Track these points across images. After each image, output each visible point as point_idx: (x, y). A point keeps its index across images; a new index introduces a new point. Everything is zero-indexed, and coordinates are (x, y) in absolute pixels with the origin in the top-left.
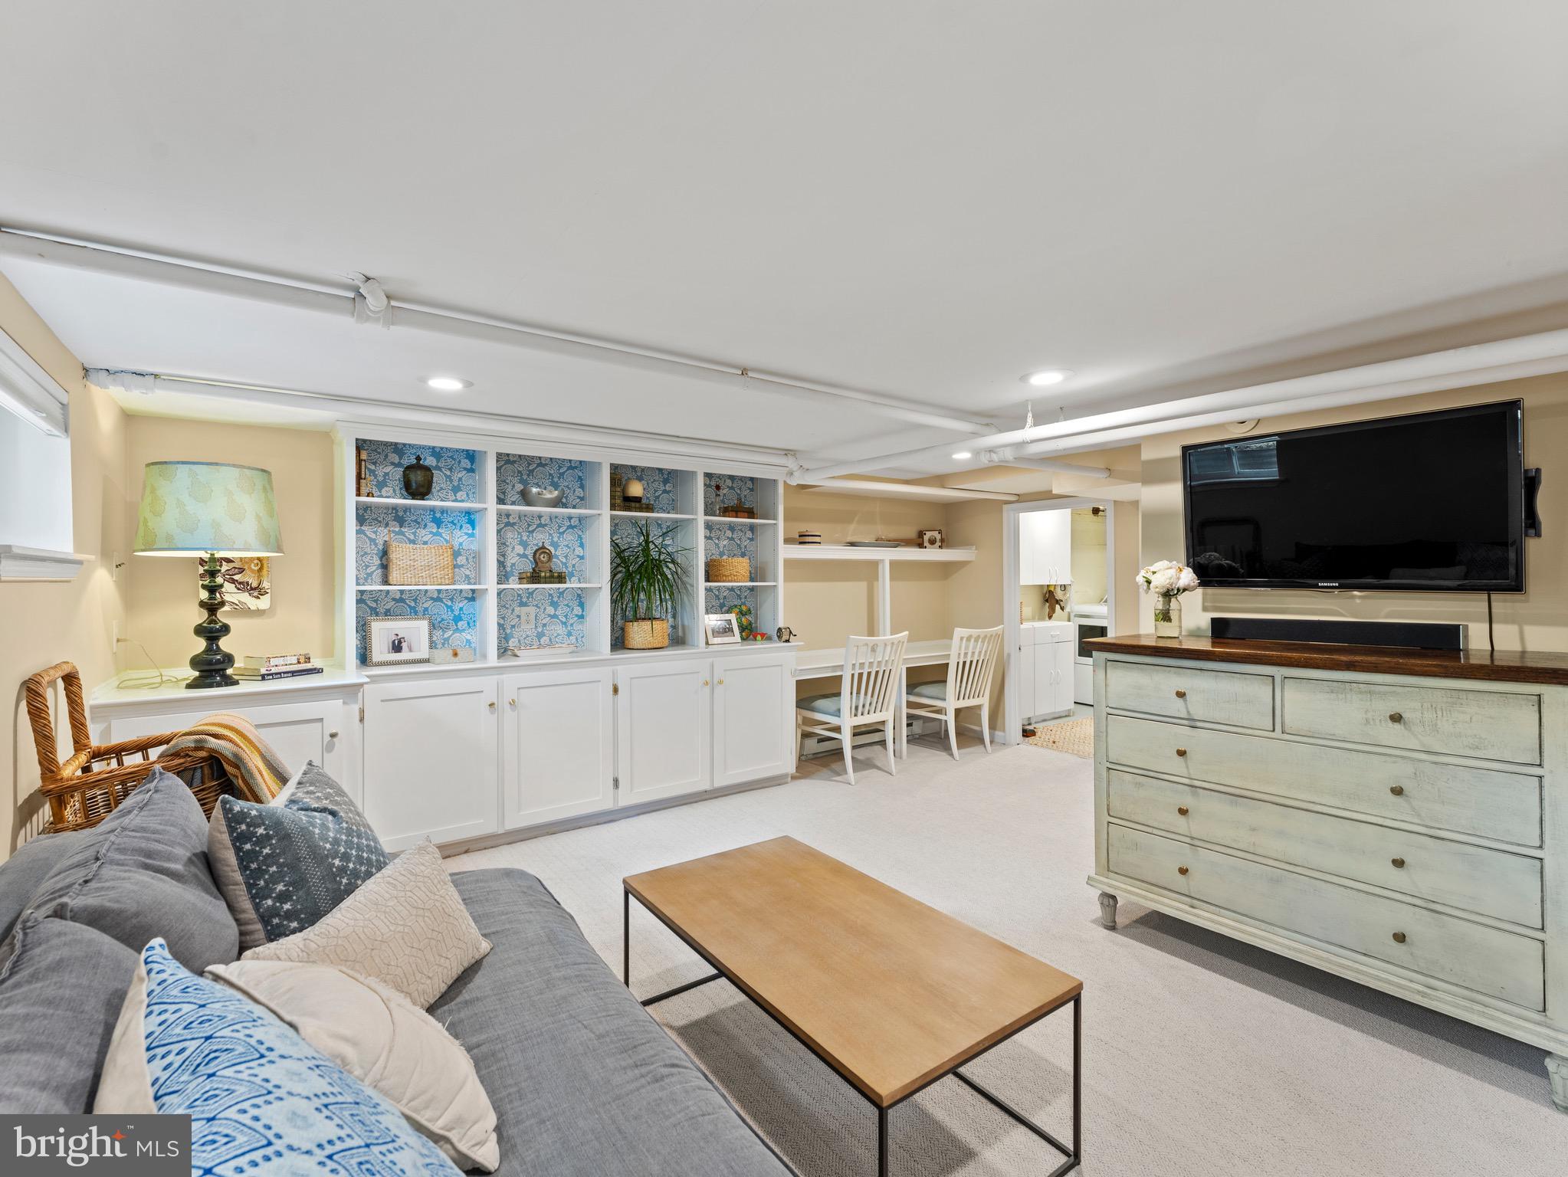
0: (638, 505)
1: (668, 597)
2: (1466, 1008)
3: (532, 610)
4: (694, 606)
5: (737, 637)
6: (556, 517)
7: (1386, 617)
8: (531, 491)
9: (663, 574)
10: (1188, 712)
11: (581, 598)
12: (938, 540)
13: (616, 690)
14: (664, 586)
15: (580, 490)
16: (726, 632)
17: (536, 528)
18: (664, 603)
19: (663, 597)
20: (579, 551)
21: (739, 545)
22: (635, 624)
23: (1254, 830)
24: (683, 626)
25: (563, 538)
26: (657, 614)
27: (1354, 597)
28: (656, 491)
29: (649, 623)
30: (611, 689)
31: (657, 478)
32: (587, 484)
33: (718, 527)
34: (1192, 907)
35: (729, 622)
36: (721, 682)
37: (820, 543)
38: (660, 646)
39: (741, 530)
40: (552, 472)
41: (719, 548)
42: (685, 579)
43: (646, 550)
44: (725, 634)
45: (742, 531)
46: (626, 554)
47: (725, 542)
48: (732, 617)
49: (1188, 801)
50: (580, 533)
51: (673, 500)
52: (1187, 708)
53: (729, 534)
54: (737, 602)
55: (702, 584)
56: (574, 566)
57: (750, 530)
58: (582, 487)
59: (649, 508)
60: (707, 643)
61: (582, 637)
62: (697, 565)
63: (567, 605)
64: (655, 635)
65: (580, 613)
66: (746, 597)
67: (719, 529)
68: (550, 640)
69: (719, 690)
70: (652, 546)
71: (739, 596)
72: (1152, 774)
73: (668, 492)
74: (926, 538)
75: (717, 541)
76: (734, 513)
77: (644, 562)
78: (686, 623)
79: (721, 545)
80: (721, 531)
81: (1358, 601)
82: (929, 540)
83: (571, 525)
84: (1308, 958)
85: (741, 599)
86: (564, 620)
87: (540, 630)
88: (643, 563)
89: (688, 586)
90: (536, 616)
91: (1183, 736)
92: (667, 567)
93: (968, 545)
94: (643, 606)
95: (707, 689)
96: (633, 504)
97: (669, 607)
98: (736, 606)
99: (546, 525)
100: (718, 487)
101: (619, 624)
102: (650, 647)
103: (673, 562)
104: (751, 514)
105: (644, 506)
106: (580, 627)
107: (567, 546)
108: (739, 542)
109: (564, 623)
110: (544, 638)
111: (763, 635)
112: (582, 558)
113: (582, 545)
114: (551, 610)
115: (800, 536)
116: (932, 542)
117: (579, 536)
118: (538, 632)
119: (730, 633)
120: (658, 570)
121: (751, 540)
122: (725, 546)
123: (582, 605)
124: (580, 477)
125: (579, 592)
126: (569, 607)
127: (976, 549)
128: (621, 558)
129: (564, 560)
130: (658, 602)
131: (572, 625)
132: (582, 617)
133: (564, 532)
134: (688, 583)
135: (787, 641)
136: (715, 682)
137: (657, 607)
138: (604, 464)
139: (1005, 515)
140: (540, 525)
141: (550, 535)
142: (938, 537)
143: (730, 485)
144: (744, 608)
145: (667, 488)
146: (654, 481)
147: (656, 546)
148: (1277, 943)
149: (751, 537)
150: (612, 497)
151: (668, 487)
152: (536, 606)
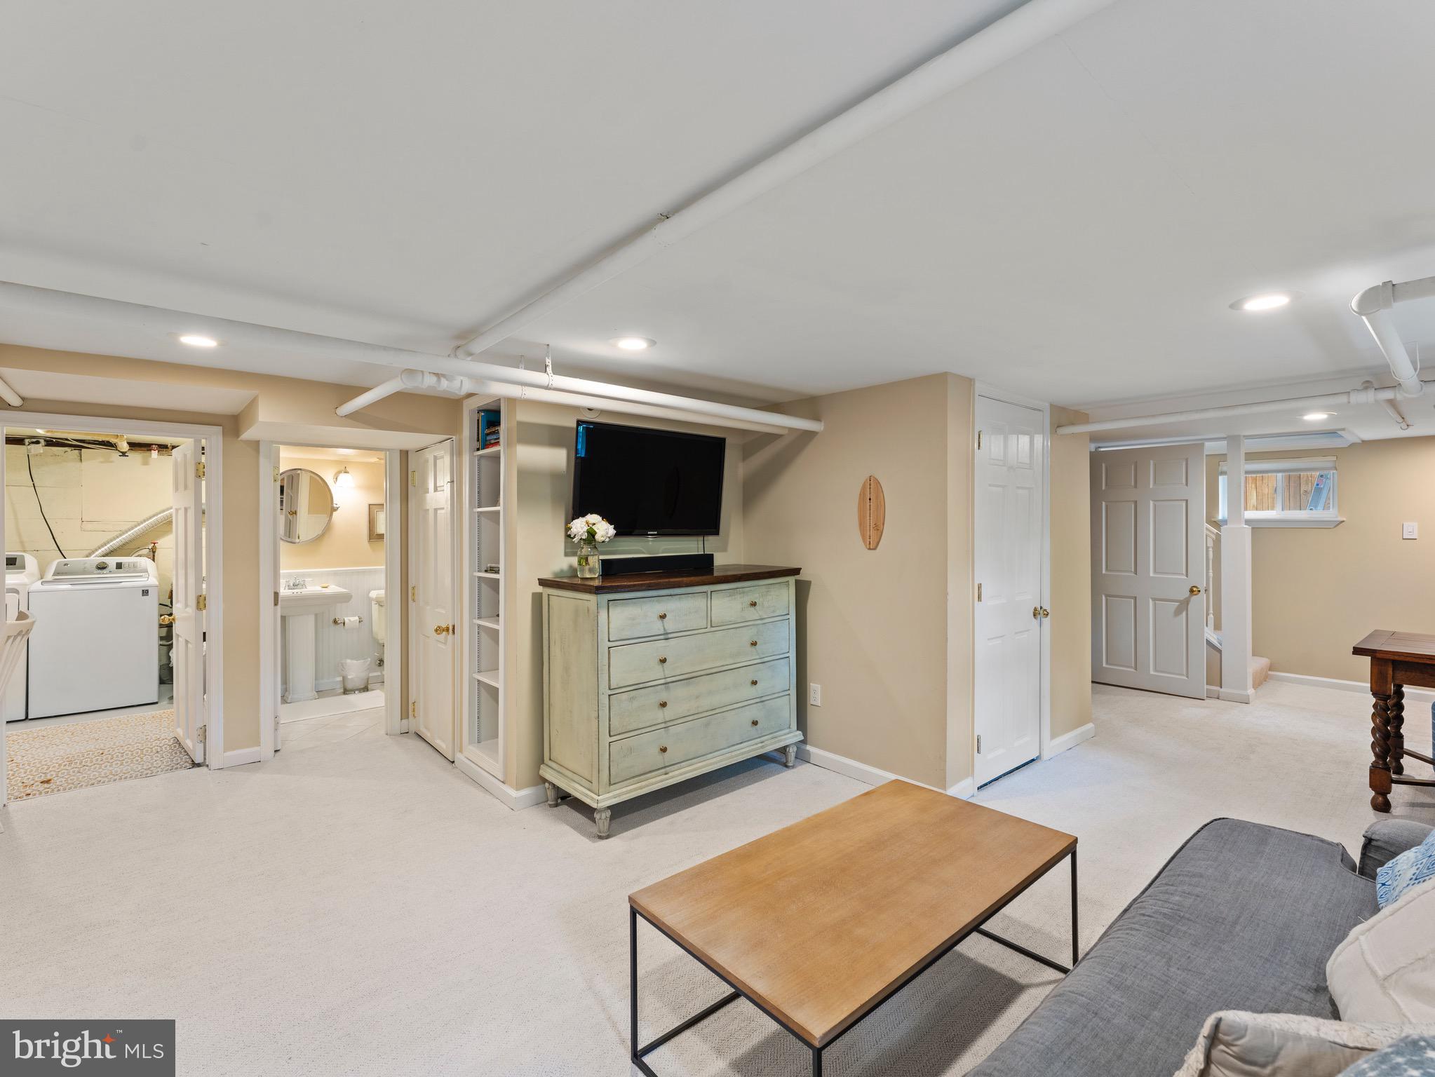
2: (775, 743)
7: (663, 553)
10: (664, 629)
23: (697, 697)
27: (648, 541)
34: (666, 774)
49: (663, 697)
52: (664, 626)
72: (641, 686)
81: (650, 543)
84: (724, 763)
91: (661, 648)
148: (714, 763)
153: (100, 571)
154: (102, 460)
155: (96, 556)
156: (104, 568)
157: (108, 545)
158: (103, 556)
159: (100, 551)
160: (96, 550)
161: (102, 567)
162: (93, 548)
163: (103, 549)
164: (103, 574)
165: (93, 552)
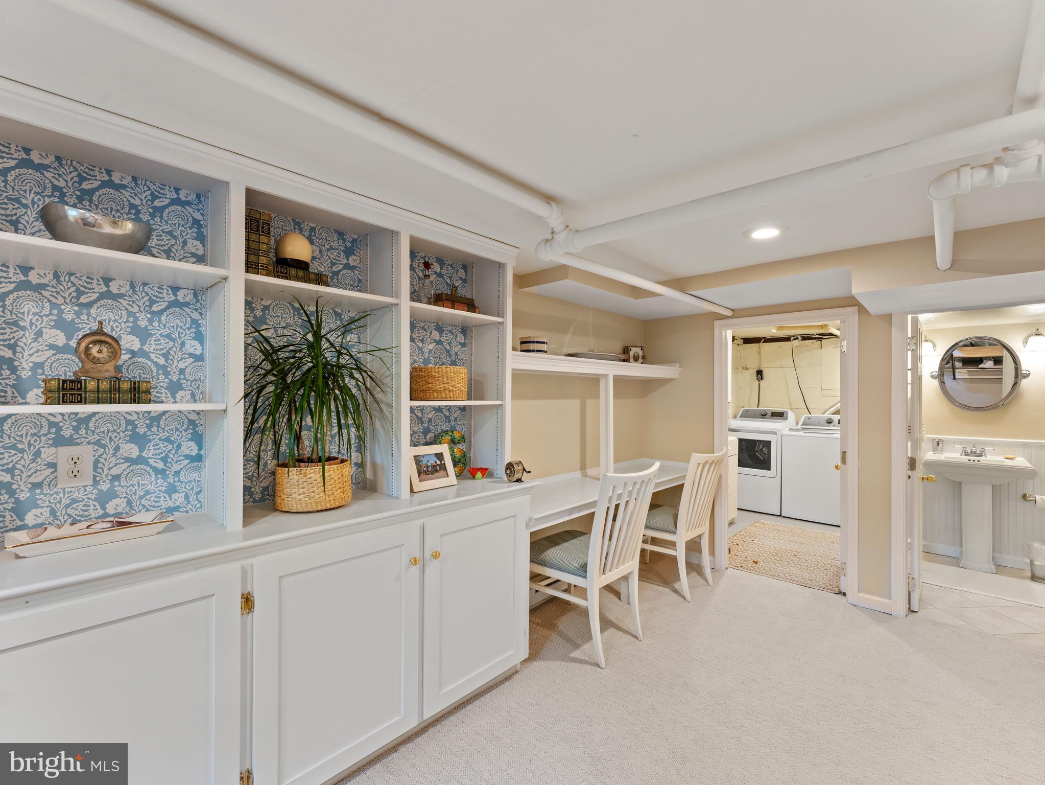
0: (301, 273)
1: (350, 422)
3: (86, 453)
4: (392, 433)
5: (452, 478)
6: (145, 284)
8: (66, 217)
9: (344, 389)
11: (196, 426)
12: (640, 357)
13: (248, 602)
14: (345, 407)
15: (197, 243)
16: (437, 471)
17: (98, 299)
18: (345, 431)
19: (343, 421)
20: (193, 346)
21: (448, 351)
22: (294, 471)
24: (374, 465)
25: (159, 321)
26: (332, 449)
28: (333, 264)
29: (318, 468)
30: (238, 602)
31: (335, 245)
32: (208, 232)
33: (422, 324)
35: (440, 456)
36: (436, 556)
37: (546, 352)
38: (337, 504)
39: (451, 332)
40: (137, 202)
41: (423, 353)
42: (379, 396)
43: (314, 347)
44: (437, 474)
45: (453, 334)
46: (282, 355)
47: (431, 347)
48: (444, 448)
50: (196, 315)
51: (360, 281)
53: (436, 335)
54: (445, 427)
55: (406, 403)
56: (182, 371)
57: (461, 333)
58: (201, 238)
59: (320, 279)
60: (412, 491)
61: (198, 493)
62: (399, 375)
63: (168, 440)
64: (328, 488)
65: (194, 453)
66: (456, 419)
67: (423, 328)
68: (129, 503)
69: (433, 567)
70: (325, 345)
71: (447, 418)
73: (353, 268)
74: (631, 354)
75: (420, 345)
76: (449, 304)
77: (313, 367)
78: (378, 460)
79: (426, 350)
80: (425, 330)
82: (634, 356)
83: (176, 300)
85: (449, 421)
86: (160, 465)
87: (105, 487)
88: (309, 370)
89: (383, 406)
90: (96, 462)
92: (352, 376)
93: (669, 363)
94: (307, 437)
95: (416, 570)
96: (293, 271)
97: (353, 436)
98: (446, 432)
99: (122, 296)
100: (427, 265)
101: (269, 467)
102: (320, 508)
103: (359, 369)
104: (471, 306)
105: (312, 276)
106: (195, 475)
107: (169, 336)
108: (448, 347)
109: (162, 472)
110: (116, 501)
111: (484, 471)
112: (199, 358)
113: (199, 337)
114: (133, 451)
115: (522, 343)
116: (636, 359)
117: (194, 322)
118: (101, 491)
119: (442, 473)
120: (336, 381)
121: (464, 345)
122: (430, 351)
123: (198, 439)
124: (196, 222)
125: (193, 417)
126: (172, 443)
127: (680, 367)
128: (273, 362)
129: (162, 361)
130: (335, 430)
131: (177, 473)
132: (199, 458)
133: (161, 312)
134: (382, 402)
135: (519, 480)
136: (428, 555)
137: (333, 437)
138: (232, 187)
139: (716, 331)
140: (107, 295)
141: (130, 314)
142: (641, 353)
143: (438, 271)
144: (457, 435)
145: (352, 263)
146: (331, 248)
147: (332, 345)
149: (463, 342)
150: (250, 251)
151: (352, 261)
152: (98, 443)
153: (828, 425)
154: (833, 346)
155: (828, 414)
156: (831, 423)
157: (835, 407)
158: (832, 414)
159: (830, 410)
160: (828, 410)
161: (830, 422)
162: (827, 408)
163: (832, 409)
164: (830, 427)
165: (826, 411)
